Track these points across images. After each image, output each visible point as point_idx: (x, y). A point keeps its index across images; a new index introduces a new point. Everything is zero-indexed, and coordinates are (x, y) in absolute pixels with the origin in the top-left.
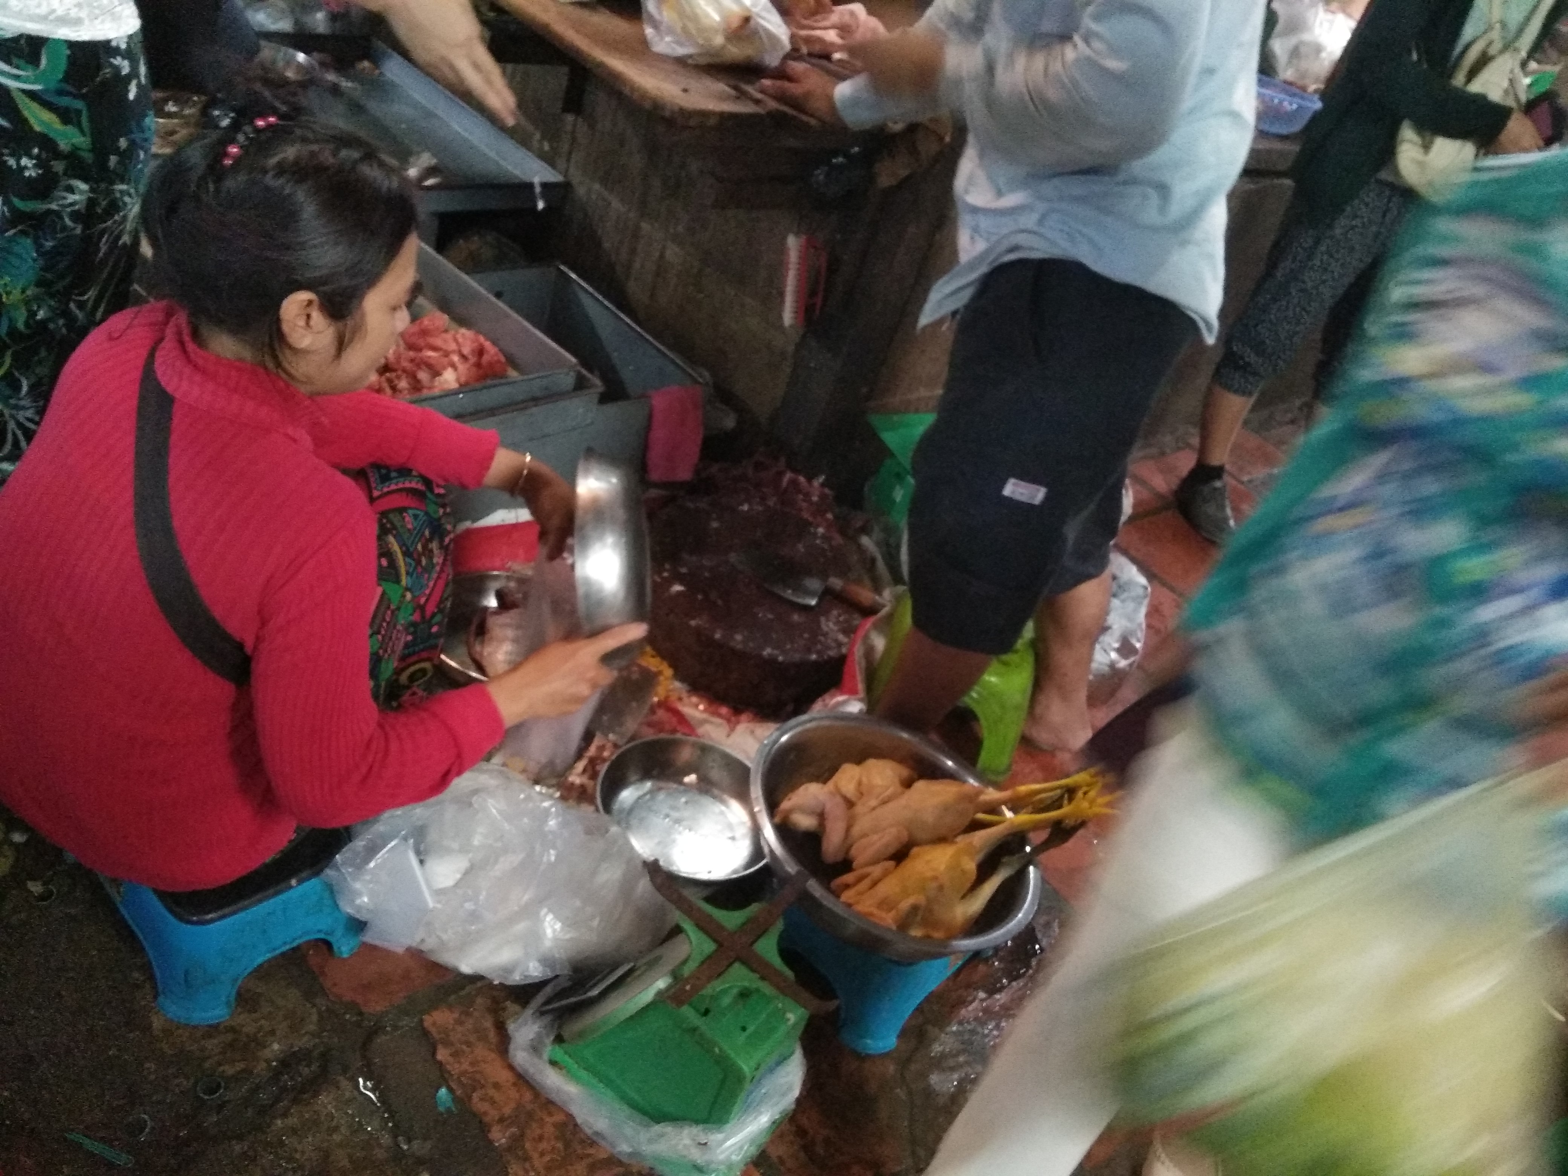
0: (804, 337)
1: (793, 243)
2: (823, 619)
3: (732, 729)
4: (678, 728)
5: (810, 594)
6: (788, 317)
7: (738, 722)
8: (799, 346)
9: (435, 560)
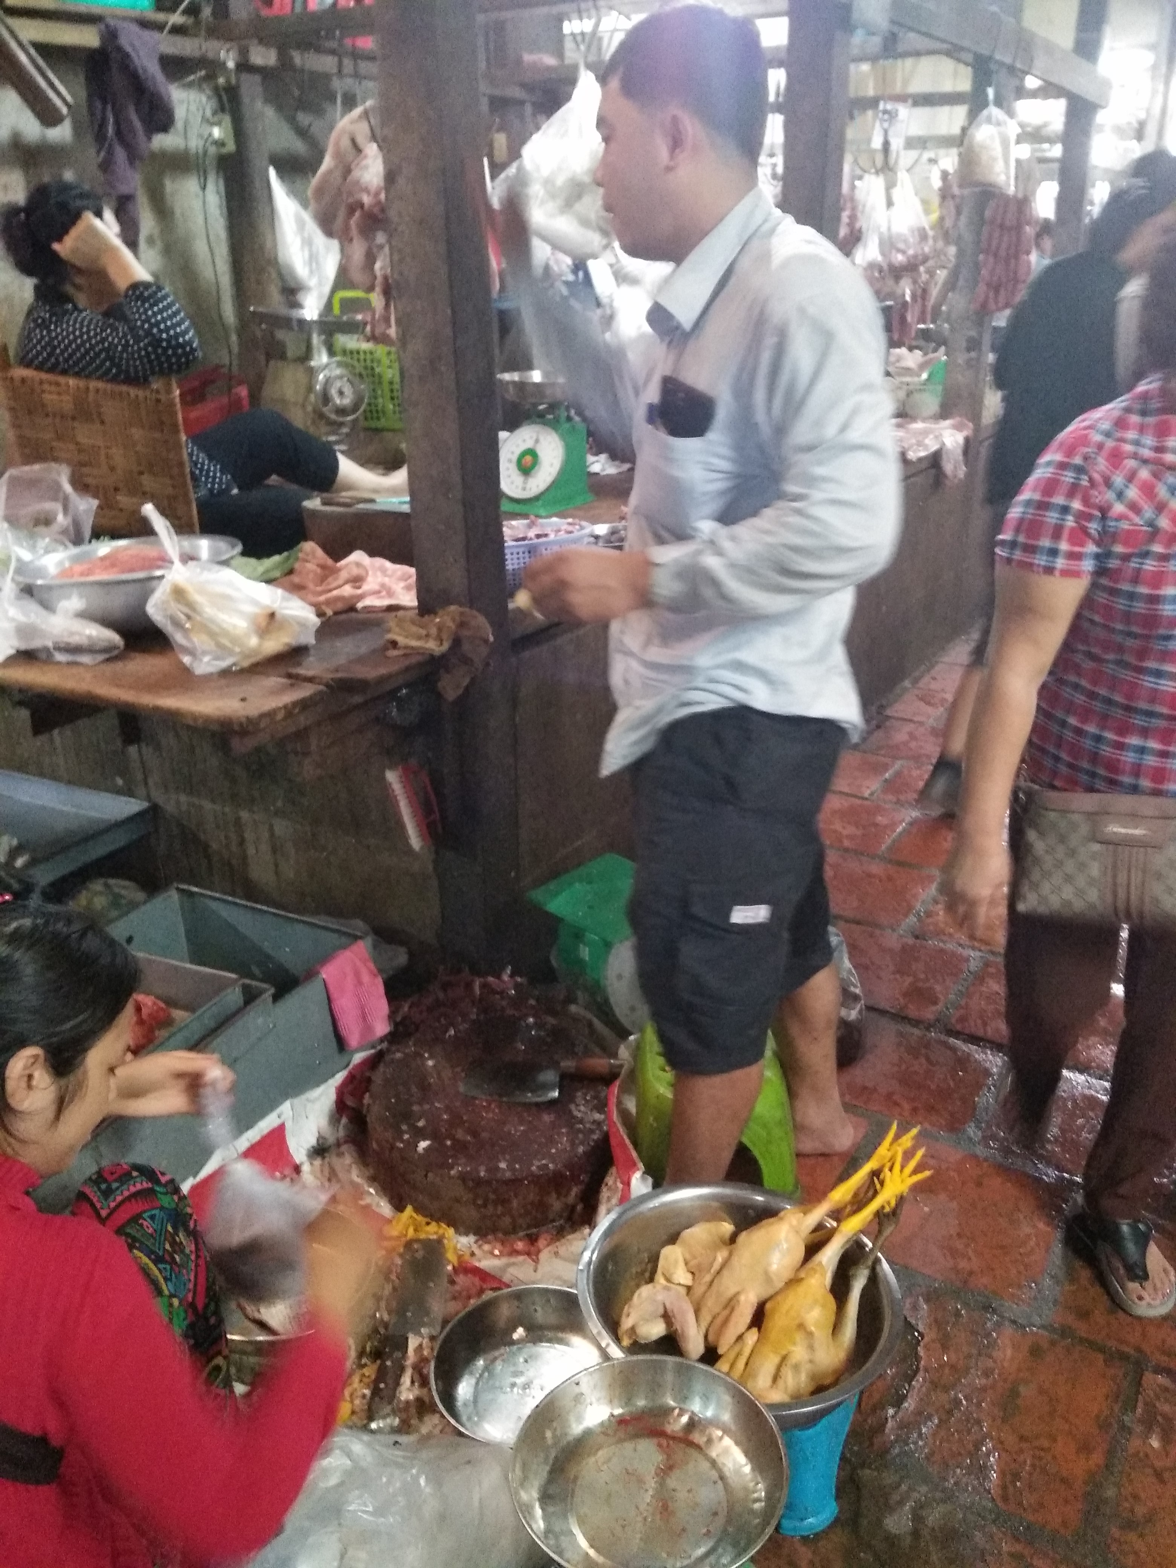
0: (437, 853)
1: (392, 777)
2: (572, 1107)
3: (536, 1261)
4: (485, 1286)
5: (550, 1087)
6: (415, 841)
7: (539, 1251)
8: (436, 862)
9: (187, 1251)
